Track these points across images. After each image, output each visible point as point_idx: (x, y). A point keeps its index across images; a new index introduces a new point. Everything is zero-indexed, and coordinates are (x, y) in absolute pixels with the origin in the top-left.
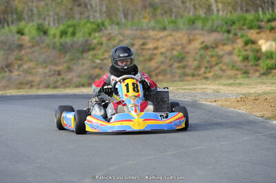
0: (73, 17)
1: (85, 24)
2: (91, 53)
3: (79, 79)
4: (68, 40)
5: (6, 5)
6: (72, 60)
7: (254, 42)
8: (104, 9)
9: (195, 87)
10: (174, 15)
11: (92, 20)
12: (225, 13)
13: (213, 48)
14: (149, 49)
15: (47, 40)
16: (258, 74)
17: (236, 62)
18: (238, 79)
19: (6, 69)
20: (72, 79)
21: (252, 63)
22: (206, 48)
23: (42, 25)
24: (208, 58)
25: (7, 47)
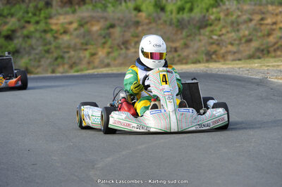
3: (195, 56)
6: (188, 36)
19: (122, 47)
25: (123, 24)
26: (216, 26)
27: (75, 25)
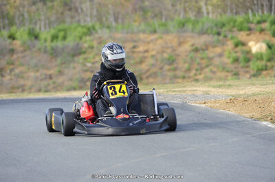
0: (64, 22)
1: (75, 29)
2: (82, 57)
4: (59, 44)
7: (244, 44)
8: (95, 13)
9: (185, 89)
10: (164, 18)
12: (215, 15)
13: (203, 50)
14: (139, 52)
15: (39, 44)
16: (248, 75)
17: (226, 64)
18: (228, 80)
20: (63, 83)
21: (242, 64)
22: (196, 50)
23: (33, 29)
24: (198, 60)
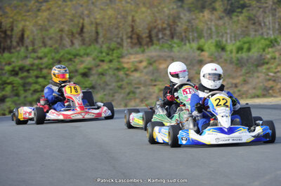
3: (254, 91)
5: (187, 24)
6: (247, 73)
11: (266, 37)
26: (272, 64)
27: (144, 64)
